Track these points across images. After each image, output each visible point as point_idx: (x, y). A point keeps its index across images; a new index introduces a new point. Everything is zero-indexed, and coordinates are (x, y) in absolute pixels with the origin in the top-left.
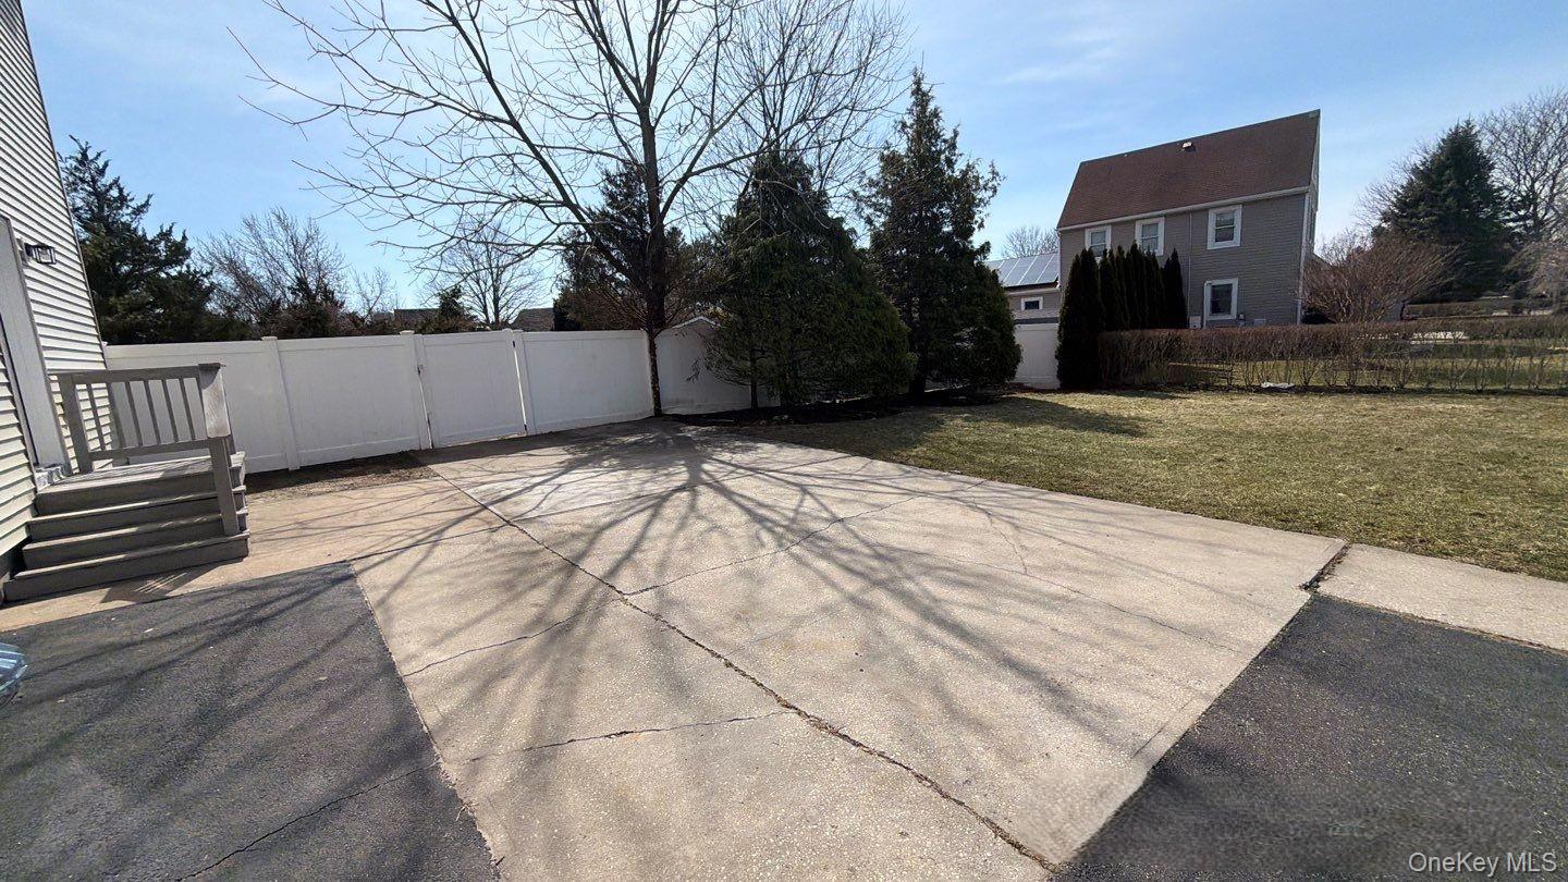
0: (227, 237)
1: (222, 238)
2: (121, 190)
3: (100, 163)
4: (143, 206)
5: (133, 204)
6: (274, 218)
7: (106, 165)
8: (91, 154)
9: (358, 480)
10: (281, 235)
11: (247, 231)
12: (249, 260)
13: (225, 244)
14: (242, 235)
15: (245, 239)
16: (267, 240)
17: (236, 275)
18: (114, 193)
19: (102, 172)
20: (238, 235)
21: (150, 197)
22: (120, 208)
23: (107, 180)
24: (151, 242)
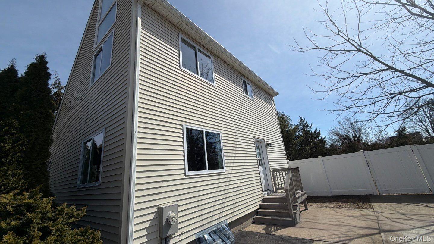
0: (335, 127)
1: (334, 127)
2: (307, 124)
3: (304, 119)
4: (311, 126)
5: (309, 126)
6: (345, 120)
7: (304, 120)
8: (302, 118)
9: (344, 204)
10: (347, 123)
11: (339, 124)
12: (340, 131)
13: (335, 128)
14: (338, 125)
15: (339, 126)
16: (344, 125)
17: (338, 135)
18: (306, 125)
19: (304, 121)
20: (337, 126)
21: (312, 123)
22: (307, 127)
23: (305, 122)
24: (314, 133)
